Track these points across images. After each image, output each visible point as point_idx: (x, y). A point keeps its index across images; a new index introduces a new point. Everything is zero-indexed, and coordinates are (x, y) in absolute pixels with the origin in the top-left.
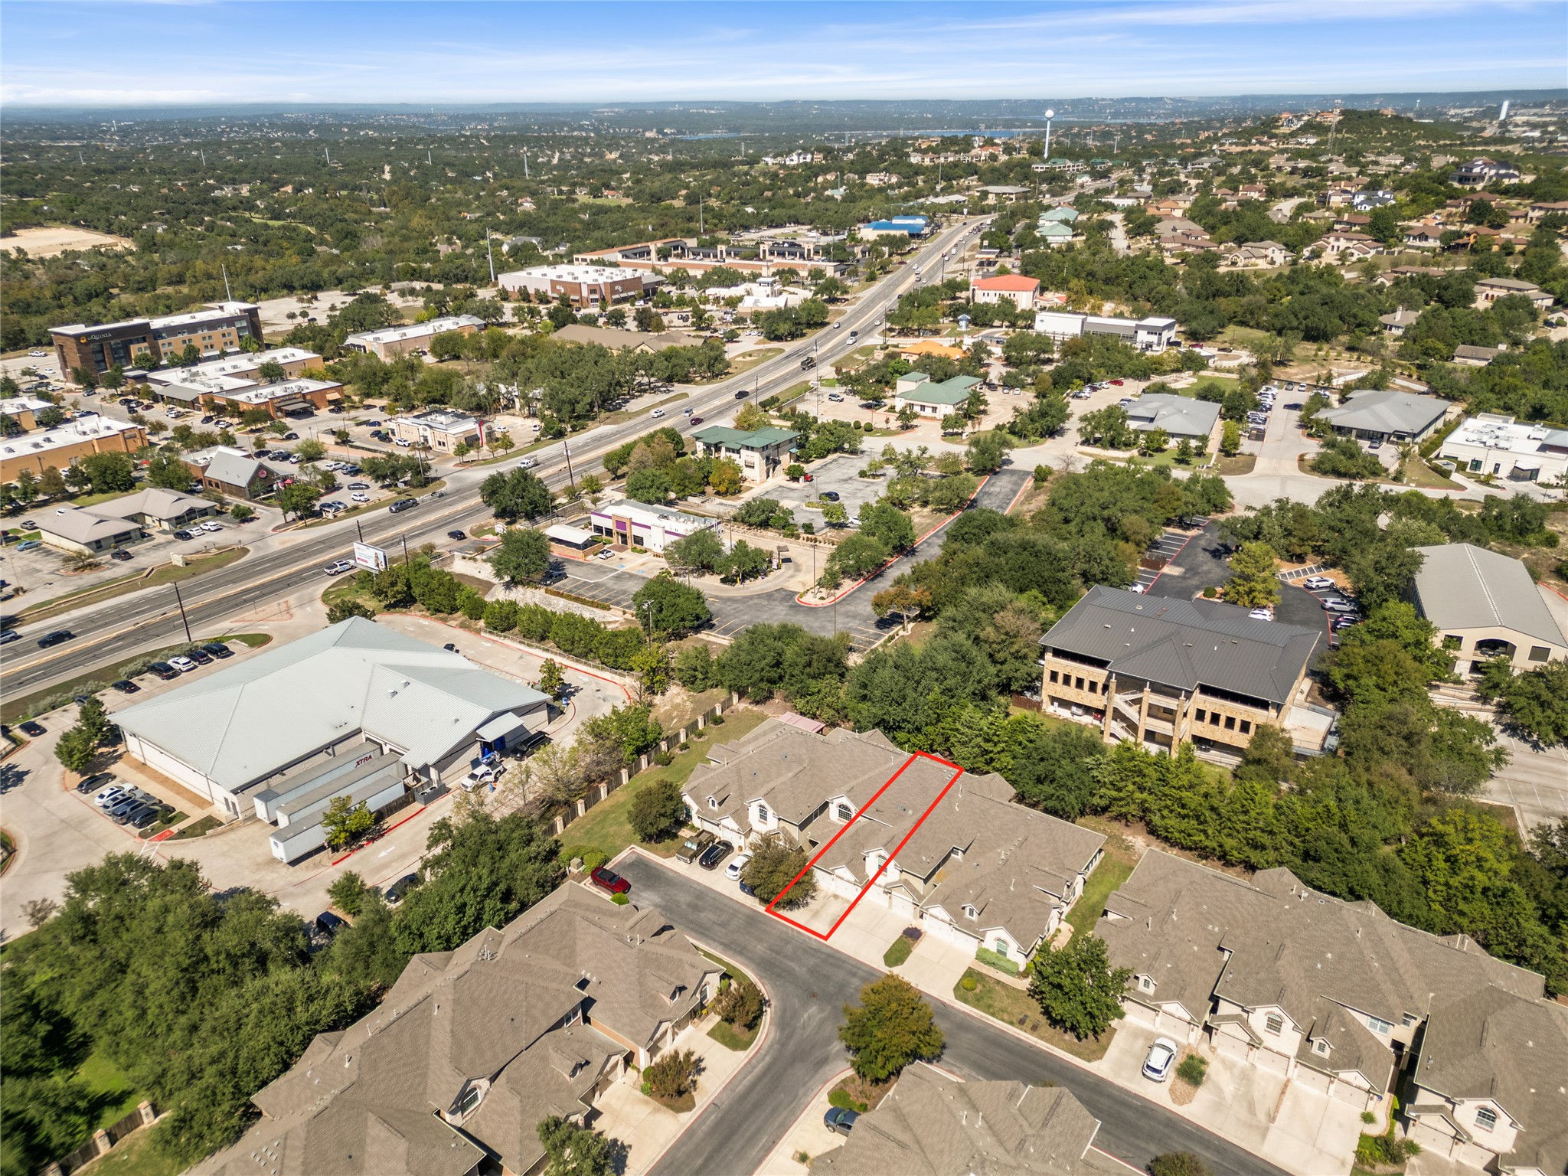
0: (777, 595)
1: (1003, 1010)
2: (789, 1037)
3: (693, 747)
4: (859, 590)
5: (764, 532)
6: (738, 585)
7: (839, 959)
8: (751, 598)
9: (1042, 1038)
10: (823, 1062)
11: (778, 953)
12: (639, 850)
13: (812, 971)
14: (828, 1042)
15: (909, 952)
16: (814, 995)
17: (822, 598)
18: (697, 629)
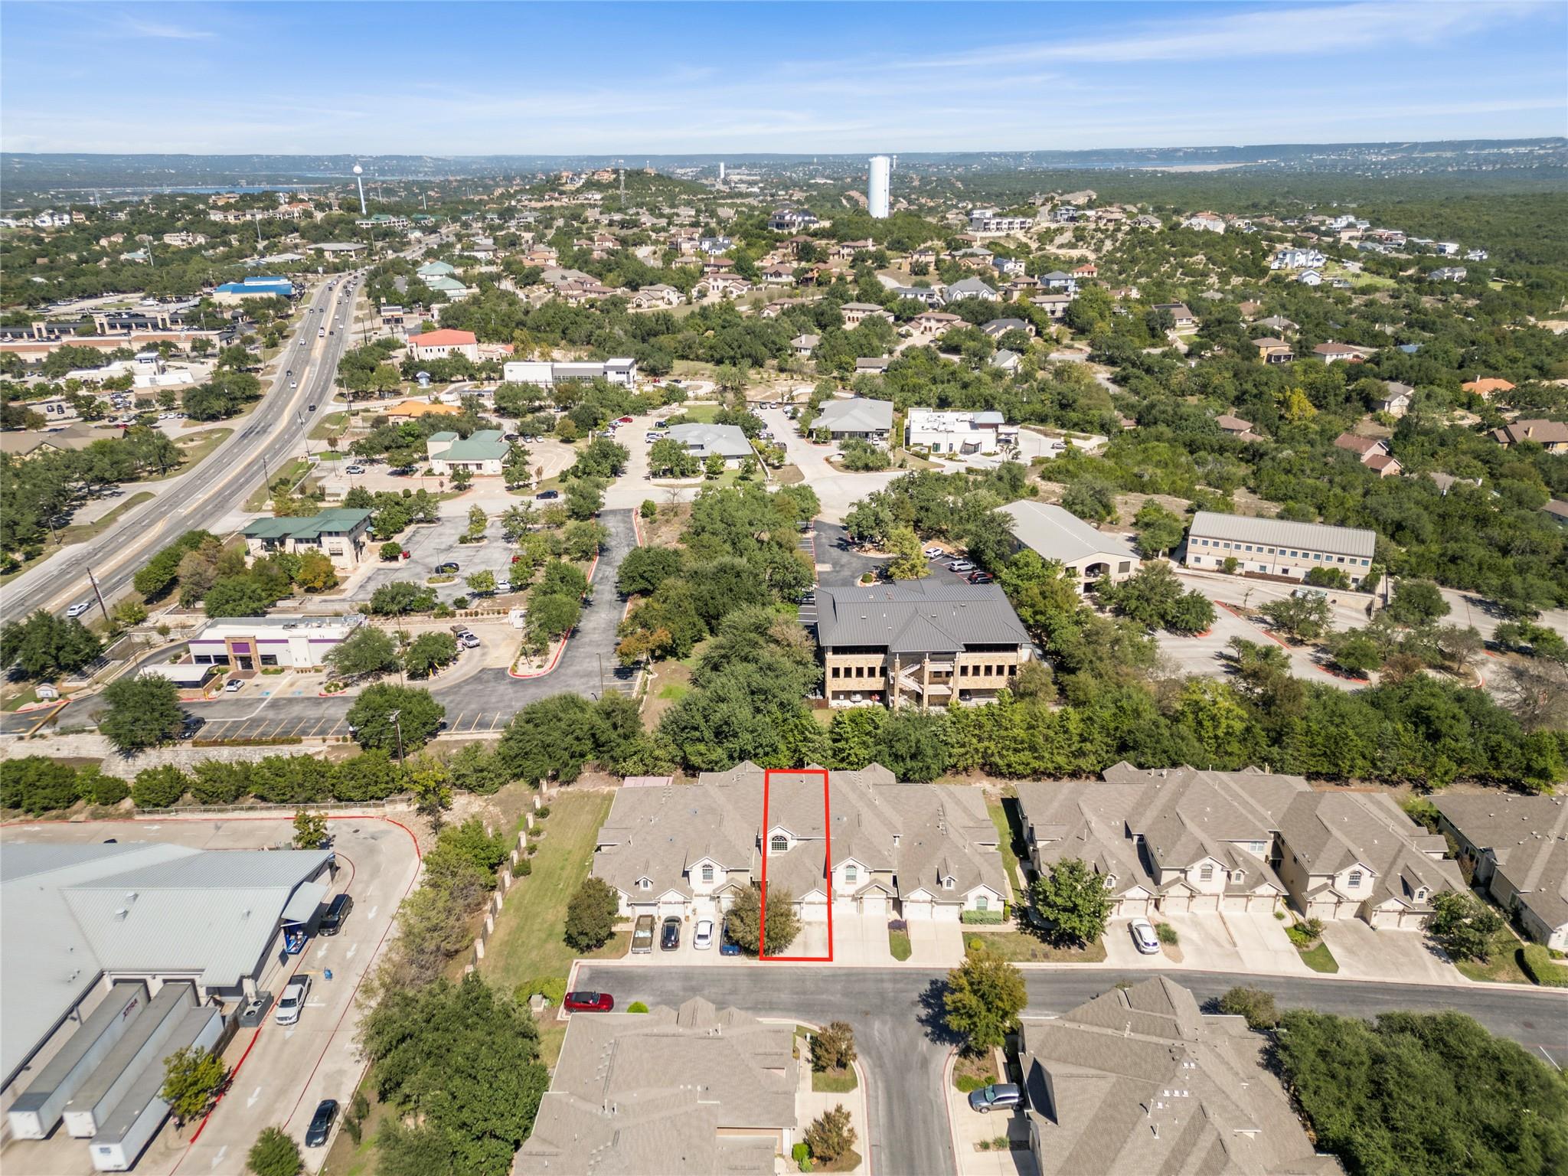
0: (485, 677)
1: (1015, 954)
2: (880, 1057)
3: (539, 847)
4: (568, 649)
5: (407, 619)
6: (432, 677)
7: (858, 974)
8: (459, 686)
9: (1058, 961)
10: (925, 1063)
11: (804, 993)
12: (585, 962)
13: (846, 994)
14: (913, 1045)
15: (908, 942)
16: (867, 1013)
17: (540, 667)
18: (433, 734)
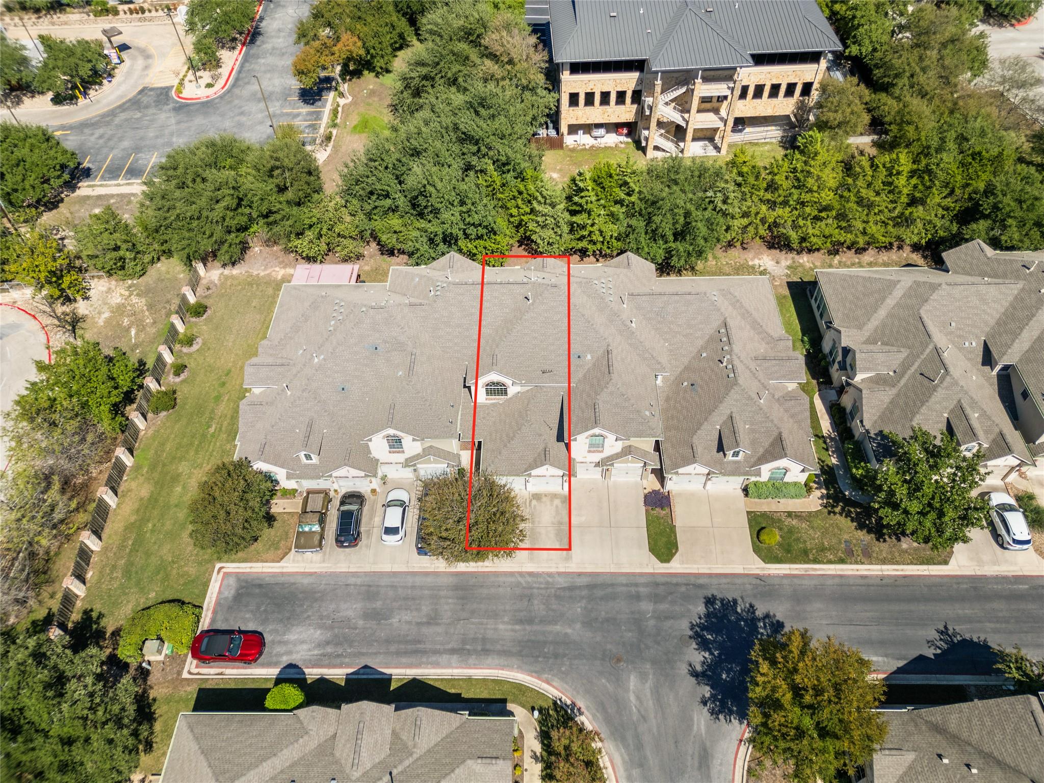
0: (145, 100)
2: (639, 747)
3: (191, 364)
5: (63, 17)
6: (82, 101)
8: (112, 113)
9: (884, 562)
11: (530, 621)
12: (232, 567)
14: (686, 721)
15: (673, 528)
16: (619, 660)
17: (209, 86)
18: (71, 185)
